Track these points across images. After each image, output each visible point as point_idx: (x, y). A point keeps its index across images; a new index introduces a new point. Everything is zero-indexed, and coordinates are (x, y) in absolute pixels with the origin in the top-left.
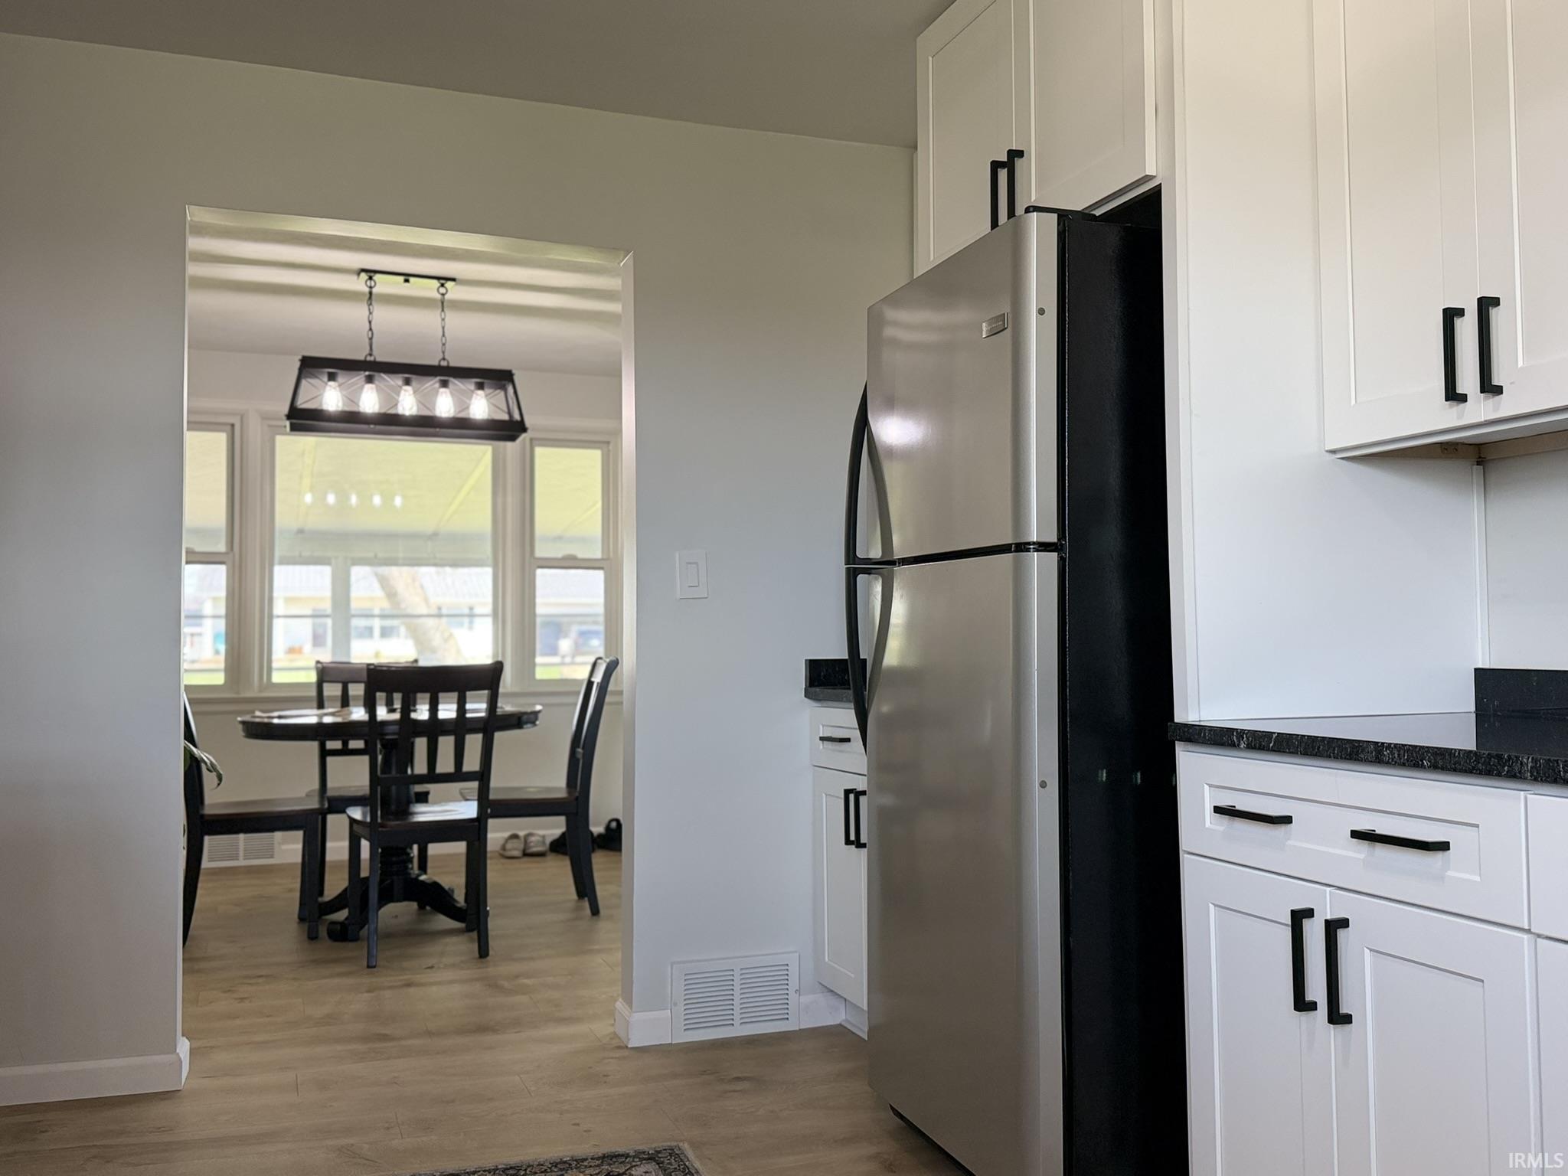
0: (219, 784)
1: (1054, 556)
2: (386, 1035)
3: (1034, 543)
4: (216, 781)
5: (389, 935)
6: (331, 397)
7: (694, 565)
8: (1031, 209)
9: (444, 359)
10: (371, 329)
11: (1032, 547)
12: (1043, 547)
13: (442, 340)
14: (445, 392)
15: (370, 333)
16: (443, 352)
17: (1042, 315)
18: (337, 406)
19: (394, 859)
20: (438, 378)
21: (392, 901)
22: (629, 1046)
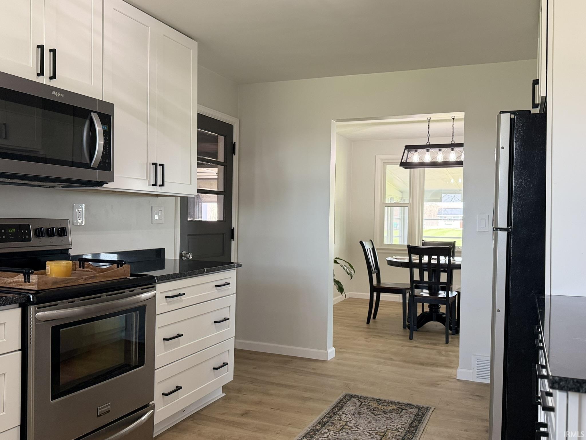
0: (351, 279)
1: (505, 233)
2: (393, 359)
3: (499, 228)
4: (350, 278)
5: (428, 331)
6: (415, 157)
7: (484, 220)
8: (501, 112)
9: (453, 141)
10: (429, 134)
11: (498, 229)
12: (502, 229)
13: (452, 134)
14: (453, 152)
15: (429, 135)
16: (453, 139)
17: (504, 148)
18: (417, 160)
19: (433, 307)
20: (451, 148)
21: (432, 320)
22: (457, 379)
